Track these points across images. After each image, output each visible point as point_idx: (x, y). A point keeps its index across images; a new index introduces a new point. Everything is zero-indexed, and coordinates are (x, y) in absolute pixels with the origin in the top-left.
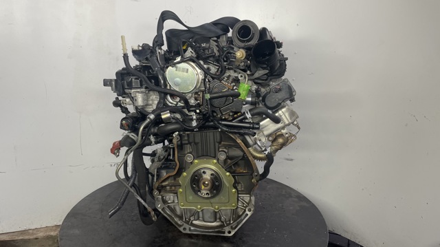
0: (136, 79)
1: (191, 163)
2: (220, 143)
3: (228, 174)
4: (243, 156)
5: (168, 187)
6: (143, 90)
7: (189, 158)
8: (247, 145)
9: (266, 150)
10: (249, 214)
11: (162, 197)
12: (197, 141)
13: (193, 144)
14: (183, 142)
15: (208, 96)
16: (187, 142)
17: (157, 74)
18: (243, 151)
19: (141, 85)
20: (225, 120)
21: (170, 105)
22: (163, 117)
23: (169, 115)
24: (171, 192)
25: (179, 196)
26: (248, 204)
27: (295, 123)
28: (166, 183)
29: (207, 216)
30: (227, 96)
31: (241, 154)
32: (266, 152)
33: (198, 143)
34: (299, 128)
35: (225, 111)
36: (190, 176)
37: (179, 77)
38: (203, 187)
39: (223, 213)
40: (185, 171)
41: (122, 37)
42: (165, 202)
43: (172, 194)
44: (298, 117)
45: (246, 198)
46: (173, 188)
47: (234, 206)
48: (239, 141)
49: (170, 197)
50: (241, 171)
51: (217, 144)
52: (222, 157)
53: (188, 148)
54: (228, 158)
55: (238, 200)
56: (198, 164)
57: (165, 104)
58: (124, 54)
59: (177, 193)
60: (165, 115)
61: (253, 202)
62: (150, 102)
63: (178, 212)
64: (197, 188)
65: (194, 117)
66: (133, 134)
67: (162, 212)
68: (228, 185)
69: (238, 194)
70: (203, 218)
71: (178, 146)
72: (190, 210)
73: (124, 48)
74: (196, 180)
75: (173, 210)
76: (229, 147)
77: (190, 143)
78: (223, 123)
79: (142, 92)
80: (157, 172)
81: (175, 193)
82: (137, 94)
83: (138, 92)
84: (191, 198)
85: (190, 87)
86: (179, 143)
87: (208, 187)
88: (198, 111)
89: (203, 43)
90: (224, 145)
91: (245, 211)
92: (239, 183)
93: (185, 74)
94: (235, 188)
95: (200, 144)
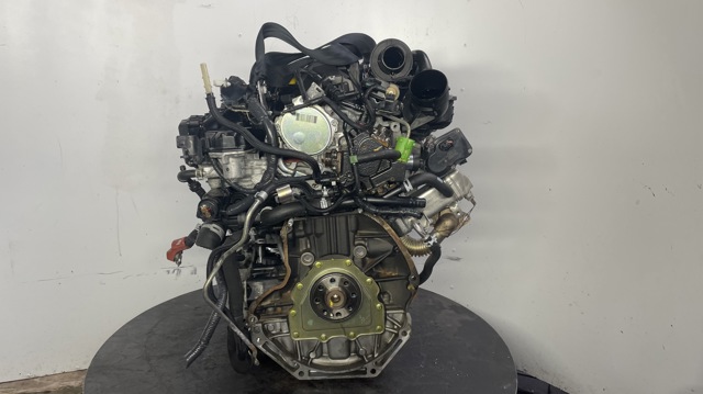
0: (229, 134)
1: (311, 267)
2: (355, 232)
3: (369, 280)
4: (394, 251)
5: (270, 309)
6: (241, 152)
7: (306, 259)
8: (399, 233)
9: (430, 239)
10: (405, 339)
11: (263, 326)
12: (319, 230)
13: (311, 237)
14: (297, 234)
15: (354, 159)
16: (303, 233)
17: (263, 126)
18: (392, 241)
19: (238, 144)
20: (376, 196)
21: (285, 175)
22: (280, 195)
23: (289, 191)
24: (276, 315)
25: (291, 321)
26: (402, 324)
27: (469, 196)
28: (268, 302)
29: (337, 349)
30: (380, 159)
31: (390, 246)
32: (431, 243)
33: (321, 234)
34: (474, 203)
35: (379, 181)
36: (310, 287)
37: (302, 131)
38: (332, 304)
39: (362, 342)
40: (299, 281)
41: (202, 65)
42: (267, 332)
43: (278, 320)
44: (472, 186)
45: (398, 315)
46: (279, 309)
47: (379, 330)
48: (387, 227)
49: (276, 324)
50: (388, 274)
51: (351, 234)
52: (361, 253)
53: (303, 244)
54: (369, 255)
55: (386, 319)
56: (322, 268)
57: (277, 175)
58: (208, 95)
59: (287, 317)
60: (284, 192)
61: (410, 321)
62: (249, 172)
63: (289, 347)
64: (321, 307)
65: (326, 193)
66: (214, 225)
67: (264, 350)
68: (369, 297)
69: (386, 310)
70: (329, 353)
71: (289, 240)
72: (309, 342)
73: (207, 86)
74: (319, 294)
75: (281, 345)
76: (371, 237)
77: (307, 235)
78: (369, 200)
79: (239, 157)
80: (248, 286)
81: (283, 318)
82: (231, 159)
83: (232, 156)
84: (310, 322)
85: (321, 146)
86: (290, 235)
87: (341, 303)
88: (334, 183)
89: (331, 75)
90: (361, 234)
91: (397, 335)
92: (385, 293)
93: (312, 124)
94: (381, 300)
95: (324, 236)
